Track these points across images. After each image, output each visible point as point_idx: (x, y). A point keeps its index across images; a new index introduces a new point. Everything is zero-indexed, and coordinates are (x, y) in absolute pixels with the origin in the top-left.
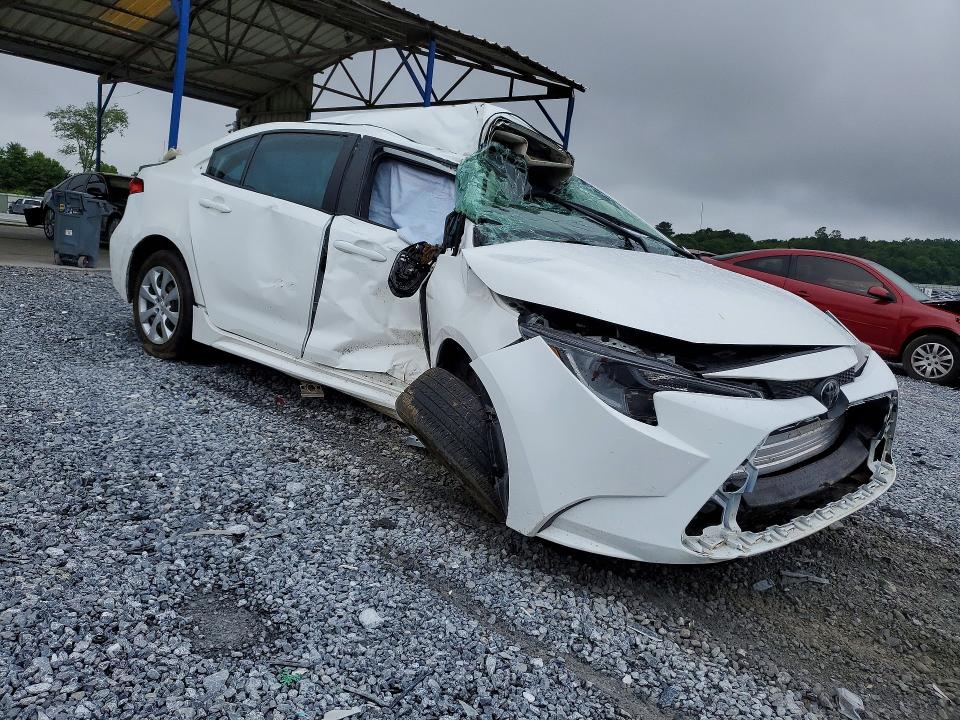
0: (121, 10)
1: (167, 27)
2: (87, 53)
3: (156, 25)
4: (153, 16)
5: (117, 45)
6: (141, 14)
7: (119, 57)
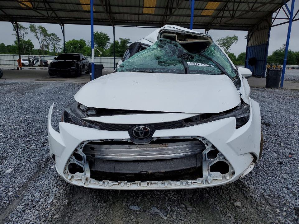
0: (206, 10)
1: (219, 11)
2: (201, 24)
3: (217, 11)
4: (215, 9)
5: (208, 20)
6: (212, 9)
7: (209, 23)
